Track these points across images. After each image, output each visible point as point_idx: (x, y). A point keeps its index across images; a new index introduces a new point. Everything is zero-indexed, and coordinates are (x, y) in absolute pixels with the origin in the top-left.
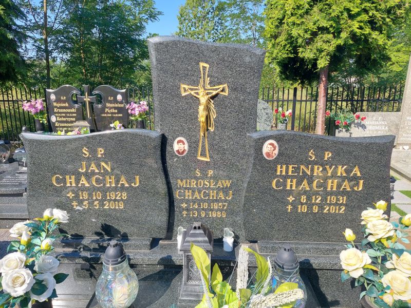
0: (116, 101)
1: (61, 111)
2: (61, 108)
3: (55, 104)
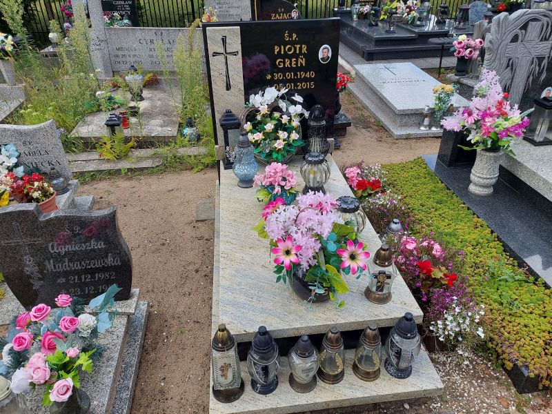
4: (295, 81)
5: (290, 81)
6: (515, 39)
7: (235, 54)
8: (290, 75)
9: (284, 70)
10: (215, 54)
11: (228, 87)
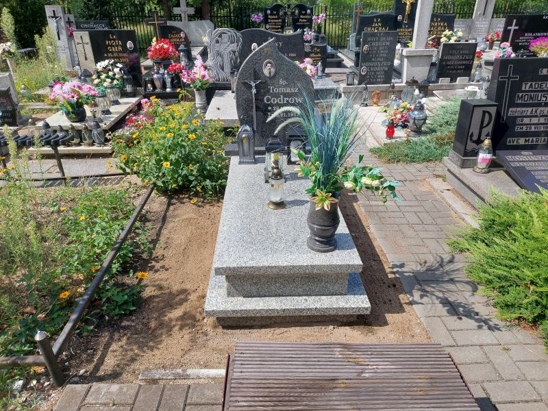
0: (306, 14)
1: (272, 21)
2: (273, 19)
3: (269, 17)
4: (119, 58)
5: (116, 57)
6: (217, 42)
7: (87, 44)
8: (115, 55)
9: (112, 52)
10: (78, 44)
11: (86, 59)
